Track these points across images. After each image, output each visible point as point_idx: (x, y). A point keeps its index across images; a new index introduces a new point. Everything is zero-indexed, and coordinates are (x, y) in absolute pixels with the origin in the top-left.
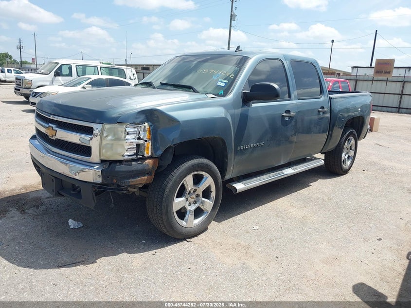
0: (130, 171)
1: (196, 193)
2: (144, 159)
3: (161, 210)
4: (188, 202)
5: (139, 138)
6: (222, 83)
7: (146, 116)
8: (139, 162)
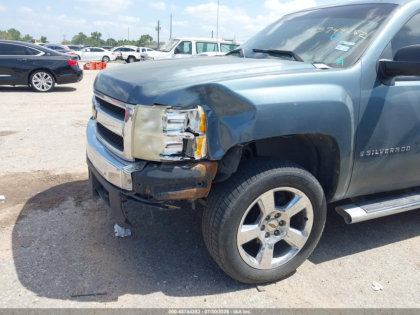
0: (169, 180)
1: (280, 219)
2: (193, 162)
3: (217, 241)
4: (264, 233)
5: (188, 130)
6: (343, 47)
7: (201, 95)
8: (185, 167)
